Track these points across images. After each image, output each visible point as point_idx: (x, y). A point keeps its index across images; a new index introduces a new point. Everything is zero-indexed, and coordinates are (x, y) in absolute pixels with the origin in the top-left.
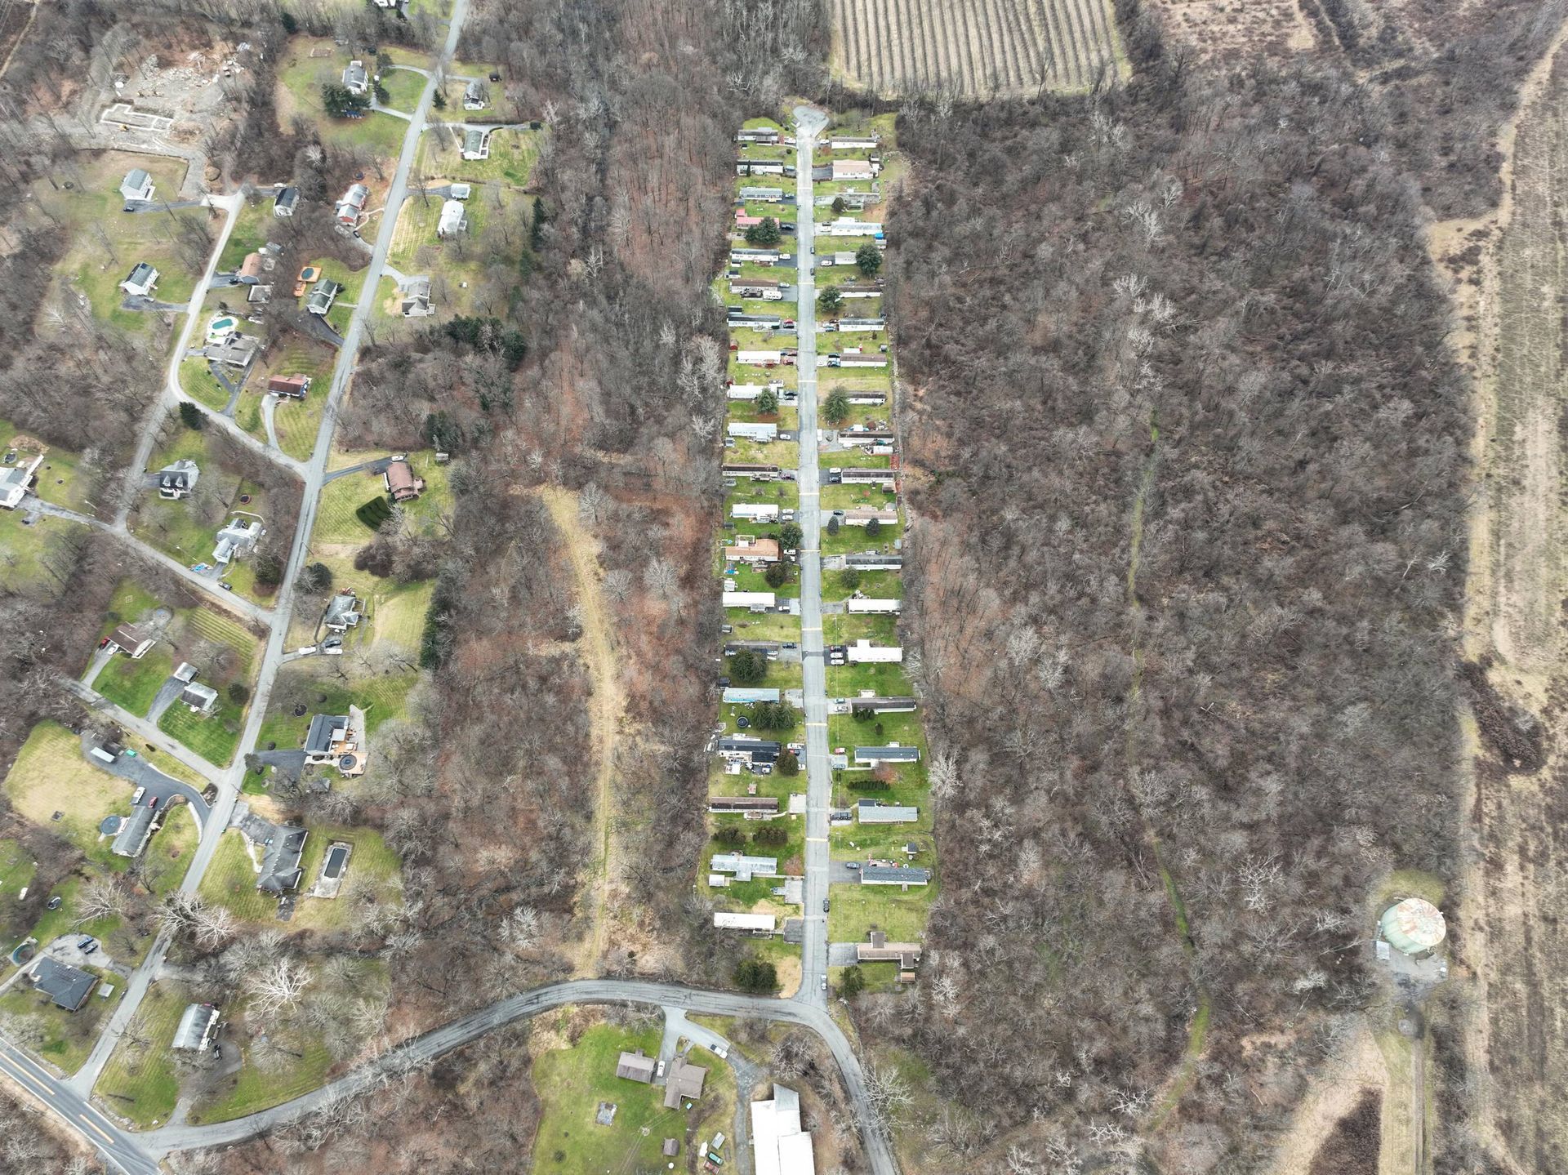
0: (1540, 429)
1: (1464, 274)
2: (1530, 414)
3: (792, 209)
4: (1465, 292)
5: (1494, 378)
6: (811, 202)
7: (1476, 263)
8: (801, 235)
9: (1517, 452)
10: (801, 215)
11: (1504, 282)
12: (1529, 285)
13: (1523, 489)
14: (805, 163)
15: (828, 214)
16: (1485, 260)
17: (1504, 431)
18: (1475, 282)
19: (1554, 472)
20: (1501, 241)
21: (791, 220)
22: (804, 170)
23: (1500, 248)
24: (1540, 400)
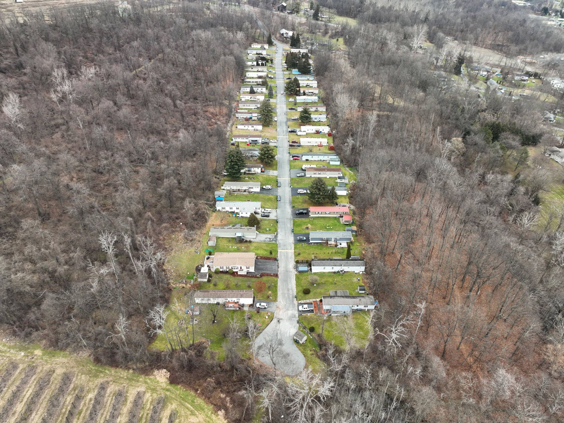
3: (297, 230)
6: (279, 237)
8: (289, 210)
10: (290, 225)
14: (286, 281)
15: (265, 224)
21: (296, 220)
22: (287, 271)
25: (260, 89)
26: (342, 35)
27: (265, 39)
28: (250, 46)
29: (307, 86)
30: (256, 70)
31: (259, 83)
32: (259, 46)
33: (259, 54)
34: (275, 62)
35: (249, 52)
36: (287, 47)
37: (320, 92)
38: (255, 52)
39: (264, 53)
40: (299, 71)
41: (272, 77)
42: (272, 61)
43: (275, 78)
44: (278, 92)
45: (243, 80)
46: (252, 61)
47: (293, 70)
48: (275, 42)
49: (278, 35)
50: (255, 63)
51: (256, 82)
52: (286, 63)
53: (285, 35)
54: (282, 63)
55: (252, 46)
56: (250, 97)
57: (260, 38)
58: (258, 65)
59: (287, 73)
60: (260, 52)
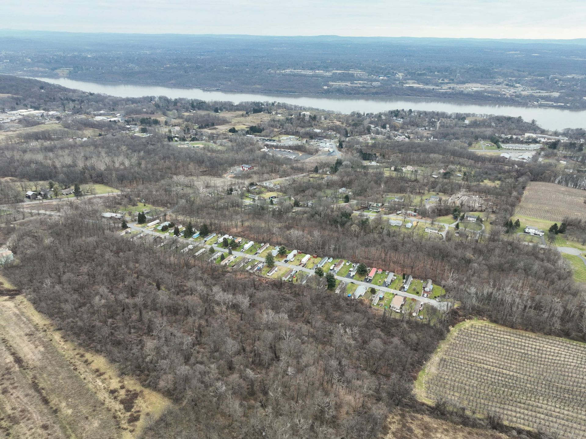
0: (31, 354)
1: (123, 392)
2: (40, 357)
4: (115, 384)
5: (68, 359)
7: (122, 402)
9: (37, 343)
11: (97, 401)
12: (80, 407)
13: (26, 335)
16: (118, 406)
17: (48, 346)
18: (113, 392)
19: (15, 346)
20: (118, 423)
23: (115, 417)
24: (38, 364)
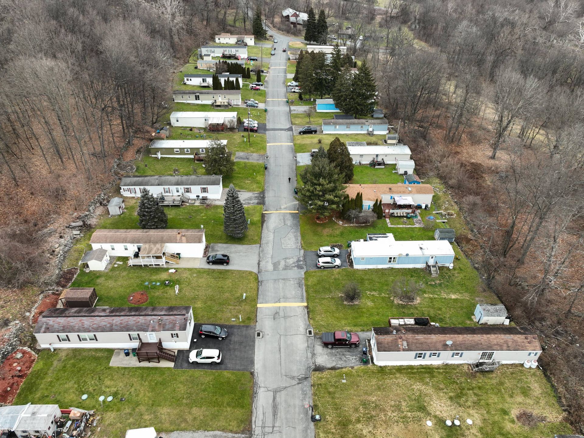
25: (196, 191)
26: (405, 22)
27: (249, 25)
28: (213, 39)
29: (374, 164)
30: (209, 102)
31: (202, 156)
32: (232, 40)
33: (230, 57)
34: (269, 76)
35: (204, 51)
36: (298, 43)
37: (435, 199)
38: (219, 53)
39: (243, 54)
40: (337, 106)
41: (255, 124)
42: (259, 73)
43: (262, 128)
44: (269, 197)
45: (151, 140)
46: (203, 75)
47: (319, 101)
48: (270, 32)
49: (277, 20)
50: (210, 81)
51: (195, 151)
52: (296, 79)
53: (292, 19)
54: (285, 81)
55: (217, 41)
56: (132, 248)
57: (237, 24)
58: (217, 86)
59: (301, 109)
60: (233, 51)
